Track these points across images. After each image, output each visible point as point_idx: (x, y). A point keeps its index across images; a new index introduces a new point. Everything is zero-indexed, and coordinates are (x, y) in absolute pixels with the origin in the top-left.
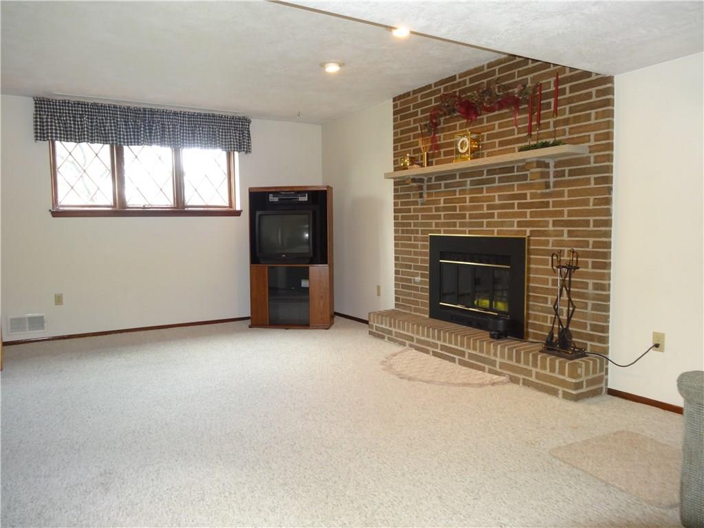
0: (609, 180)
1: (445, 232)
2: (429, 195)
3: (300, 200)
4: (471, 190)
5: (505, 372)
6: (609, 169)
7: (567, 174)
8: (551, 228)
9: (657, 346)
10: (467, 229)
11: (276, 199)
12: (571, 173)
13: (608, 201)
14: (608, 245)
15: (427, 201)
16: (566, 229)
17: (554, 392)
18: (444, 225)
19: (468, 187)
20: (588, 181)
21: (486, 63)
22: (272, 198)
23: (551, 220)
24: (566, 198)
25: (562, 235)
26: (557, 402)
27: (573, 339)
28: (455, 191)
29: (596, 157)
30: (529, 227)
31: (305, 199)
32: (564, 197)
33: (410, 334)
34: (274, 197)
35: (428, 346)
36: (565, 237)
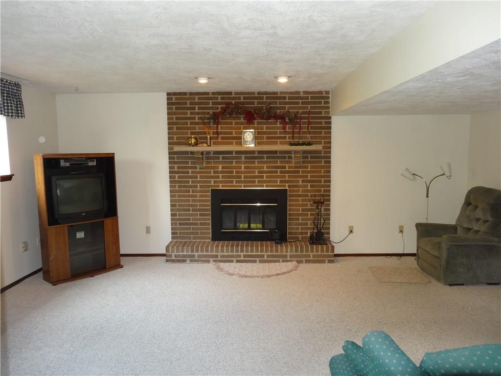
0: (329, 162)
1: (222, 186)
2: (207, 163)
3: (89, 165)
4: (245, 162)
5: (293, 259)
6: (330, 157)
7: (309, 158)
8: (301, 183)
9: (351, 231)
10: (243, 185)
11: (68, 164)
12: (312, 158)
13: (329, 172)
14: (329, 191)
15: (205, 167)
16: (309, 184)
17: (323, 262)
18: (221, 182)
19: (243, 160)
20: (321, 162)
21: (256, 91)
22: (63, 163)
23: (301, 180)
24: (309, 169)
25: (307, 187)
26: (327, 265)
27: (325, 236)
28: (232, 162)
29: (324, 151)
30: (287, 183)
31: (94, 163)
32: (308, 168)
33: (214, 253)
34: (65, 162)
35: (232, 258)
36: (309, 188)
